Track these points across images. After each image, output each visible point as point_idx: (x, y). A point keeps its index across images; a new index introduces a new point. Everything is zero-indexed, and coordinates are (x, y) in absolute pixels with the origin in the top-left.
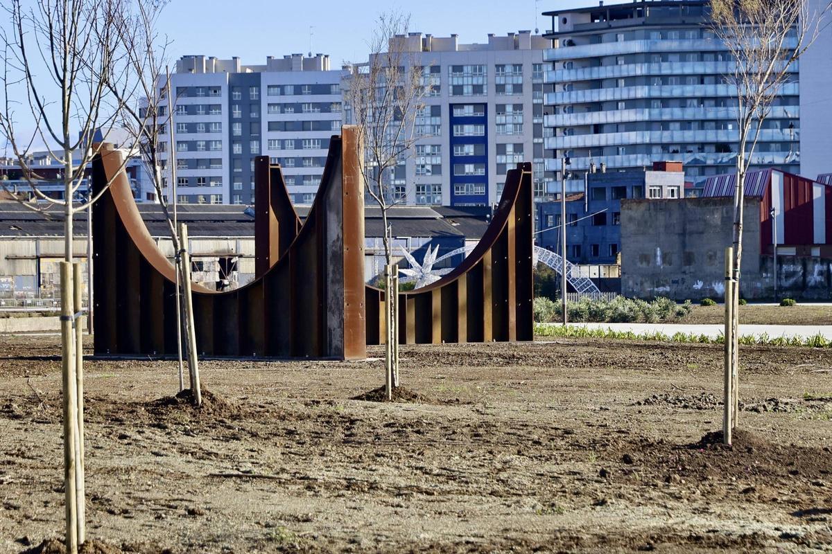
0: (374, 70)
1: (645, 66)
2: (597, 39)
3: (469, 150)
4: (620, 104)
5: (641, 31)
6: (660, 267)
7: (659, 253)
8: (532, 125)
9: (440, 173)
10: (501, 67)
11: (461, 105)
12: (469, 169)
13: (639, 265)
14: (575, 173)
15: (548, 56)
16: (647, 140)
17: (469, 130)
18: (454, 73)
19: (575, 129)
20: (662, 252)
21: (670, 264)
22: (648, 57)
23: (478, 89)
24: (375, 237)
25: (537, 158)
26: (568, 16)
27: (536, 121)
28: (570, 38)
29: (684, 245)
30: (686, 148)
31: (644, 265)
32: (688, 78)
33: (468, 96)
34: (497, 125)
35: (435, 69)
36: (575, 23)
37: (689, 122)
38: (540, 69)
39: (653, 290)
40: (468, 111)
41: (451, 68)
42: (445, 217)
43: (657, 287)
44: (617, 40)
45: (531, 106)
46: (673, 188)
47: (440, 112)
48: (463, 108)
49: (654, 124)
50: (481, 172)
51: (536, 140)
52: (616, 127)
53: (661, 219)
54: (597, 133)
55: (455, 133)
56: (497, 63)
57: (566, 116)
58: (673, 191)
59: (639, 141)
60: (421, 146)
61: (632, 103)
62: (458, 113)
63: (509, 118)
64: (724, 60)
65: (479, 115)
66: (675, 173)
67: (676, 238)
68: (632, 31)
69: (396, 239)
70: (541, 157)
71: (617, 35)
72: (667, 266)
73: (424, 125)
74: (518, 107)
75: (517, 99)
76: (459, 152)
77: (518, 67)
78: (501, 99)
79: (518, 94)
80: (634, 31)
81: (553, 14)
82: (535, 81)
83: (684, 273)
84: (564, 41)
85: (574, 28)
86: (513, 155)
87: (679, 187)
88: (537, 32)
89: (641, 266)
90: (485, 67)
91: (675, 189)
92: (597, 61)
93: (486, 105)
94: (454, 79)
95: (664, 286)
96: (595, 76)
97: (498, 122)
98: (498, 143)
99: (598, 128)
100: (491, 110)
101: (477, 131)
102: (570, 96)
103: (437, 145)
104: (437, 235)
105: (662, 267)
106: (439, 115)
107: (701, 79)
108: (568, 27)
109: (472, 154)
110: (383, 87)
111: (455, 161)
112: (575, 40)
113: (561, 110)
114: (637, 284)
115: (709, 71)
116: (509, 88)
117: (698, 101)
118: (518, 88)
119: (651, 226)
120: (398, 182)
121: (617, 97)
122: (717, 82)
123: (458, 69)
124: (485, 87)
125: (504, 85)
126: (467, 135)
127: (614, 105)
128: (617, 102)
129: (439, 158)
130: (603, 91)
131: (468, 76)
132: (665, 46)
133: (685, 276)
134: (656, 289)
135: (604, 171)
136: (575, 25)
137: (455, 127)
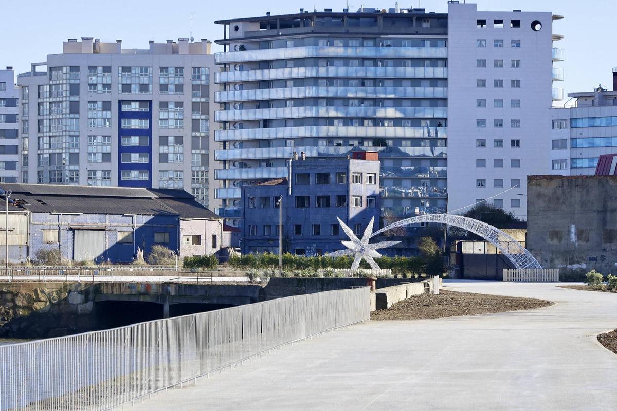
0: (51, 69)
1: (315, 69)
2: (267, 45)
3: (135, 141)
4: (288, 102)
5: (310, 39)
6: (574, 244)
7: (573, 229)
8: (191, 121)
9: (109, 160)
10: (164, 69)
11: (129, 102)
12: (135, 158)
13: (549, 241)
14: (244, 162)
15: (220, 59)
16: (314, 135)
17: (135, 124)
18: (123, 73)
19: (245, 124)
20: (577, 228)
21: (587, 241)
22: (315, 61)
23: (144, 88)
24: (107, 214)
25: (194, 149)
26: (240, 25)
27: (194, 117)
28: (241, 44)
29: (604, 222)
30: (348, 142)
31: (555, 241)
32: (351, 81)
33: (135, 93)
34: (160, 119)
35: (107, 69)
36: (246, 31)
37: (351, 119)
38: (199, 72)
39: (566, 267)
40: (135, 107)
41: (120, 68)
42: (160, 198)
43: (571, 264)
44: (286, 46)
45: (191, 103)
46: (370, 175)
47: (110, 107)
48: (130, 104)
49: (321, 120)
50: (145, 160)
51: (194, 134)
52: (285, 122)
53: (577, 195)
54: (266, 127)
55: (123, 125)
56: (161, 66)
57: (238, 112)
58: (370, 177)
59: (308, 135)
60: (93, 136)
61: (300, 102)
62: (125, 108)
63: (171, 114)
64: (382, 66)
65: (144, 110)
66: (373, 162)
67: (594, 215)
68: (302, 38)
69: (124, 216)
70: (198, 149)
71: (286, 41)
72: (583, 243)
73: (95, 118)
74: (179, 104)
75: (178, 97)
76: (126, 142)
77: (179, 70)
78: (164, 97)
79: (179, 93)
80: (304, 38)
81: (225, 22)
82: (195, 82)
83: (604, 250)
84: (236, 46)
85: (245, 35)
86: (174, 146)
87: (375, 174)
88: (192, 40)
89: (551, 243)
90: (151, 69)
91: (373, 175)
92: (266, 64)
93: (151, 102)
94: (124, 78)
95: (579, 263)
96: (266, 77)
97: (161, 117)
98: (161, 135)
99: (266, 123)
100: (155, 106)
101: (144, 124)
102: (241, 94)
103: (107, 136)
104: (157, 213)
105: (577, 244)
106: (110, 110)
107: (362, 81)
108: (240, 34)
109: (138, 145)
110: (59, 84)
111: (124, 150)
112: (246, 46)
113: (232, 106)
114: (546, 261)
115: (370, 75)
116: (172, 87)
117: (359, 101)
118: (179, 88)
119: (564, 203)
120: (72, 168)
121: (288, 96)
122: (375, 85)
123: (126, 69)
124: (150, 86)
125: (167, 85)
126: (133, 128)
127: (283, 102)
128: (286, 100)
129: (108, 147)
130: (273, 90)
131: (135, 77)
132: (331, 51)
133: (604, 254)
134: (569, 266)
135: (304, 159)
136: (246, 33)
137: (122, 120)
